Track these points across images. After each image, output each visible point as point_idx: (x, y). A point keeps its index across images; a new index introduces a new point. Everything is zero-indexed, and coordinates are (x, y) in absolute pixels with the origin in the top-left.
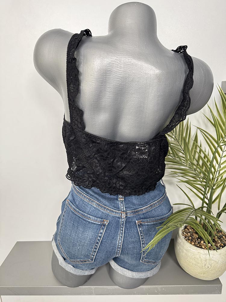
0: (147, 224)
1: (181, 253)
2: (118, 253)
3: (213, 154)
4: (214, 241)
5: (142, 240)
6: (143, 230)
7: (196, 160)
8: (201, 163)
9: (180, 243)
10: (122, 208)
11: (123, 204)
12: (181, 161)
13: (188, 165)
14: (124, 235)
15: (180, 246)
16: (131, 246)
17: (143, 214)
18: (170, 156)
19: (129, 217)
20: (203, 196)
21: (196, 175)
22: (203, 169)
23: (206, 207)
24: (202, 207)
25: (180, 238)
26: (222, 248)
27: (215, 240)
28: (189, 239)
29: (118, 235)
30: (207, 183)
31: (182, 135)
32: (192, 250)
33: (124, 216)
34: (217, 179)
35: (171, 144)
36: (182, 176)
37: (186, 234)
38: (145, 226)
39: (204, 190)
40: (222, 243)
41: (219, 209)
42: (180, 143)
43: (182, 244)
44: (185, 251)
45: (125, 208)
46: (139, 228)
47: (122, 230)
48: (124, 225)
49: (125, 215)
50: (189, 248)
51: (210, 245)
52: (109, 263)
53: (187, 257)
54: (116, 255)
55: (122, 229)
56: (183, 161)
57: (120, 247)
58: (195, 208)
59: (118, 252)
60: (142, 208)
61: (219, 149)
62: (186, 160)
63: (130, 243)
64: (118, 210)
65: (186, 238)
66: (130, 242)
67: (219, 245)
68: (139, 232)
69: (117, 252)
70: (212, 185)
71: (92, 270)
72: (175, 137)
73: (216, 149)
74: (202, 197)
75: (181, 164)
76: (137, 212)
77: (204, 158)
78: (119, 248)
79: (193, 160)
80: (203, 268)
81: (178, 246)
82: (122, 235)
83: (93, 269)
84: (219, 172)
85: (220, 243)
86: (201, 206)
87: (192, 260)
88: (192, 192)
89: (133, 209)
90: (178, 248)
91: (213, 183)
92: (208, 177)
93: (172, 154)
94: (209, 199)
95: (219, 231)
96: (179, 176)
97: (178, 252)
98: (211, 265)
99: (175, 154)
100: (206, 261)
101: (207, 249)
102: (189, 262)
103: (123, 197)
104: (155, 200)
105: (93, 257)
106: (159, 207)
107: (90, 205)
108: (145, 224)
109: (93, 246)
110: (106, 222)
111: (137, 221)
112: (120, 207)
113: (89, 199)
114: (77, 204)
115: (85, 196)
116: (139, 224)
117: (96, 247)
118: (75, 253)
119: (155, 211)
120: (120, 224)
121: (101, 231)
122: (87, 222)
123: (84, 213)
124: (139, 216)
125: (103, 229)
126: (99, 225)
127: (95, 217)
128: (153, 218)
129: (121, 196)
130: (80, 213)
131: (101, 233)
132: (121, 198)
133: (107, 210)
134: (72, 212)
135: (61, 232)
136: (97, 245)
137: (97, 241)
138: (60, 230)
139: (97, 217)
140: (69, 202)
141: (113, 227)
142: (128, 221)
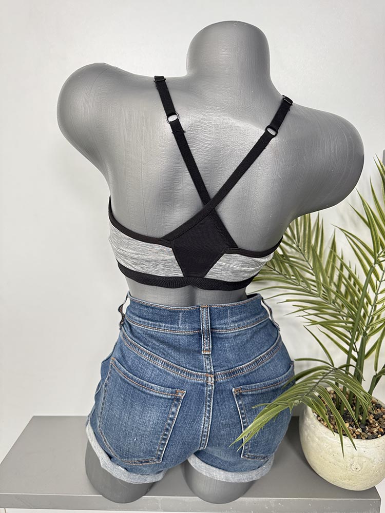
0: (251, 393)
1: (311, 442)
2: (203, 444)
3: (368, 274)
4: (367, 423)
5: (244, 421)
6: (245, 405)
7: (335, 284)
8: (343, 289)
9: (310, 425)
10: (209, 367)
11: (210, 360)
12: (310, 288)
13: (321, 295)
14: (212, 414)
15: (308, 431)
17: (245, 376)
18: (290, 279)
19: (221, 383)
20: (349, 347)
21: (336, 311)
22: (347, 299)
23: (354, 366)
24: (348, 366)
25: (309, 418)
26: (380, 435)
27: (369, 422)
28: (324, 420)
29: (203, 413)
30: (356, 324)
31: (309, 242)
32: (329, 438)
33: (211, 380)
34: (373, 318)
35: (291, 259)
38: (248, 397)
39: (350, 337)
40: (380, 428)
41: (376, 370)
42: (306, 256)
43: (312, 426)
44: (317, 440)
45: (212, 367)
46: (237, 400)
47: (209, 406)
48: (212, 396)
49: (213, 379)
50: (324, 435)
51: (359, 430)
52: (187, 460)
53: (320, 450)
54: (200, 448)
55: (208, 404)
56: (312, 287)
57: (206, 434)
58: (335, 366)
59: (203, 442)
60: (241, 365)
61: (377, 267)
62: (318, 285)
63: (223, 427)
64: (200, 372)
65: (319, 416)
66: (222, 425)
67: (375, 430)
68: (238, 408)
69: (201, 442)
70: (364, 328)
71: (158, 475)
72: (298, 246)
73: (371, 267)
74: (347, 348)
75: (311, 294)
76: (233, 373)
77: (350, 278)
78: (205, 435)
79: (330, 285)
81: (306, 430)
82: (210, 414)
83: (159, 472)
84: (376, 306)
86: (345, 363)
87: (328, 455)
88: (329, 339)
89: (227, 368)
90: (306, 434)
91: (366, 325)
92: (358, 315)
93: (293, 276)
94: (358, 350)
95: (378, 406)
96: (310, 314)
97: (306, 440)
98: (361, 466)
99: (299, 276)
100: (353, 458)
101: (354, 437)
102: (324, 458)
103: (210, 348)
104: (263, 351)
105: (159, 453)
106: (270, 362)
107: (152, 365)
108: (248, 393)
109: (159, 435)
110: (180, 394)
111: (233, 389)
112: (205, 366)
113: (149, 355)
114: (130, 363)
115: (142, 350)
116: (238, 394)
117: (164, 437)
118: (129, 448)
119: (263, 370)
120: (205, 396)
121: (174, 410)
122: (149, 396)
123: (142, 381)
124: (237, 381)
125: (176, 406)
126: (169, 399)
127: (161, 386)
128: (262, 382)
129: (206, 346)
130: (134, 381)
131: (173, 413)
132: (207, 350)
133: (181, 372)
134: (121, 378)
135: (103, 413)
136: (167, 433)
137: (167, 427)
138: (102, 409)
139: (165, 387)
140: (116, 361)
141: (193, 401)
142: (219, 390)
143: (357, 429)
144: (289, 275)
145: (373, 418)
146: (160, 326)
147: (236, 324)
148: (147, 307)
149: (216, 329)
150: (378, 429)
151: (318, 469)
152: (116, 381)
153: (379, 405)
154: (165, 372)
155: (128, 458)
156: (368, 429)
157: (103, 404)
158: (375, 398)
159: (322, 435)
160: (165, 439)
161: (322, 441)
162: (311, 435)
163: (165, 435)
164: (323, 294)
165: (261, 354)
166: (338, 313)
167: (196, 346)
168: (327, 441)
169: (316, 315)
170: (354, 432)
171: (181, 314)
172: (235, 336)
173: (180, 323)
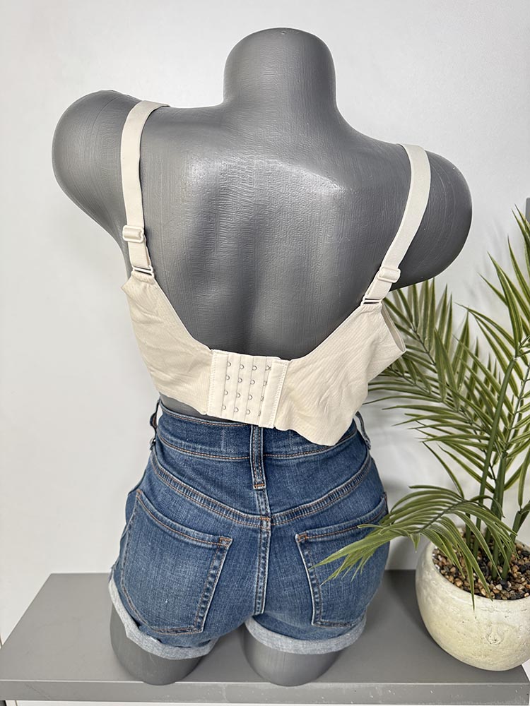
0: (320, 539)
1: (432, 606)
2: (259, 608)
3: (506, 372)
4: (510, 577)
5: (312, 577)
6: (313, 555)
9: (430, 581)
10: (263, 507)
11: (265, 498)
12: (430, 389)
13: (445, 400)
14: (269, 568)
15: (428, 589)
16: (286, 593)
17: (312, 517)
18: (403, 376)
19: (280, 528)
20: (482, 472)
21: (466, 423)
23: (490, 498)
24: (481, 498)
25: (429, 571)
26: (528, 594)
27: (512, 576)
28: (450, 574)
29: (256, 568)
30: (492, 440)
31: (432, 326)
32: (455, 597)
33: (266, 525)
34: (516, 432)
36: (433, 427)
37: (444, 561)
38: (316, 545)
39: (484, 457)
40: (528, 583)
41: (520, 504)
43: (433, 583)
44: (440, 601)
45: (268, 507)
46: (302, 550)
47: (264, 558)
48: (269, 545)
49: (269, 524)
50: (450, 595)
51: (499, 587)
53: (445, 616)
54: (255, 613)
55: (262, 555)
56: (433, 389)
57: (261, 595)
58: (465, 498)
59: (258, 606)
60: (308, 503)
61: (519, 361)
62: (441, 386)
63: (283, 585)
64: (251, 514)
65: (443, 569)
67: (521, 587)
68: (303, 560)
69: (256, 606)
70: (504, 447)
72: (415, 332)
73: (512, 360)
74: (480, 473)
75: (430, 397)
76: (297, 513)
78: (260, 597)
79: (459, 387)
80: (483, 641)
81: (425, 588)
82: (265, 568)
84: (520, 415)
85: (524, 584)
86: (478, 494)
87: (456, 623)
88: (455, 462)
89: (288, 507)
90: (425, 592)
91: (505, 440)
92: (495, 426)
93: (407, 372)
94: (496, 477)
95: (524, 553)
96: (426, 426)
97: (425, 601)
98: (502, 637)
99: (414, 373)
100: (490, 626)
101: (492, 596)
102: (450, 627)
103: (263, 481)
104: (341, 482)
105: (199, 620)
106: (348, 497)
107: (189, 502)
108: (317, 539)
109: (198, 596)
110: (224, 543)
111: (297, 535)
112: (257, 505)
113: (185, 488)
114: (160, 499)
115: (175, 482)
116: (303, 542)
117: (204, 599)
118: (159, 613)
119: (339, 508)
120: (259, 545)
121: (216, 563)
122: (183, 544)
123: (174, 523)
124: (301, 524)
125: (219, 558)
126: (210, 549)
127: (200, 531)
128: (336, 524)
129: (258, 478)
130: (164, 523)
131: (215, 568)
132: (259, 483)
133: (227, 513)
134: (149, 519)
136: (208, 594)
137: (208, 586)
139: (204, 532)
140: (143, 494)
141: (242, 551)
142: (278, 537)
143: (495, 585)
144: (402, 372)
145: (518, 571)
146: (195, 448)
147: (301, 448)
148: (180, 421)
149: (272, 453)
150: (525, 586)
151: (443, 642)
153: (527, 551)
154: (206, 512)
155: (159, 625)
156: (510, 586)
158: (520, 543)
159: (446, 595)
160: (205, 602)
161: (447, 603)
162: (433, 594)
163: (206, 597)
164: (448, 399)
165: (337, 486)
166: (469, 425)
168: (454, 602)
170: (491, 590)
171: (223, 431)
172: (299, 465)
173: (222, 445)
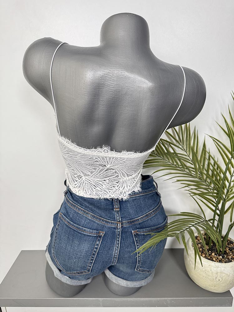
0: (143, 234)
1: (192, 265)
6: (139, 240)
10: (118, 218)
11: (119, 214)
14: (120, 245)
17: (140, 224)
19: (125, 228)
20: (215, 208)
25: (190, 250)
26: (233, 260)
27: (226, 252)
38: (141, 236)
40: (233, 255)
41: (231, 221)
43: (192, 255)
46: (135, 238)
47: (118, 241)
48: (120, 235)
49: (121, 225)
53: (198, 270)
55: (118, 239)
56: (192, 172)
57: (116, 256)
62: (196, 171)
66: (126, 252)
67: (230, 257)
68: (135, 242)
71: (88, 280)
72: (183, 147)
73: (230, 160)
75: (191, 176)
76: (133, 222)
78: (115, 258)
79: (203, 170)
80: (214, 281)
88: (203, 203)
89: (129, 219)
90: (188, 259)
95: (231, 242)
96: (192, 189)
97: (188, 263)
98: (222, 278)
99: (184, 166)
101: (218, 261)
102: (199, 274)
105: (89, 268)
106: (155, 216)
107: (85, 217)
108: (142, 233)
109: (89, 257)
110: (101, 234)
111: (133, 231)
112: (116, 217)
113: (83, 211)
114: (71, 216)
116: (135, 234)
117: (92, 258)
118: (71, 265)
119: (151, 220)
121: (98, 243)
122: (83, 235)
123: (79, 226)
124: (135, 226)
125: (99, 240)
126: (95, 237)
127: (90, 229)
129: (116, 206)
130: (74, 226)
131: (97, 245)
132: (117, 208)
133: (102, 221)
134: (66, 225)
135: (55, 245)
136: (94, 256)
137: (94, 253)
138: (55, 243)
139: (93, 230)
140: (63, 215)
141: (109, 238)
142: (124, 232)
143: (219, 256)
144: (178, 165)
145: (229, 250)
150: (232, 257)
151: (196, 281)
152: (63, 226)
154: (92, 221)
155: (71, 271)
156: (226, 256)
157: (55, 240)
158: (229, 238)
159: (198, 261)
160: (92, 260)
161: (199, 264)
162: (192, 260)
163: (93, 257)
164: (199, 176)
165: (150, 211)
166: (208, 187)
167: (111, 206)
169: (196, 189)
172: (133, 200)
